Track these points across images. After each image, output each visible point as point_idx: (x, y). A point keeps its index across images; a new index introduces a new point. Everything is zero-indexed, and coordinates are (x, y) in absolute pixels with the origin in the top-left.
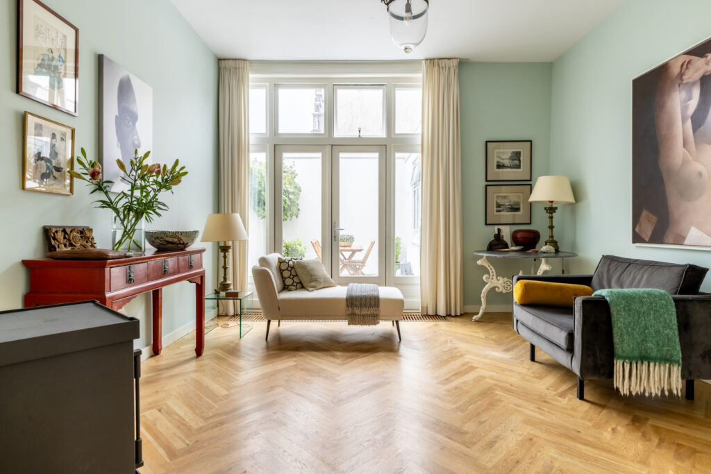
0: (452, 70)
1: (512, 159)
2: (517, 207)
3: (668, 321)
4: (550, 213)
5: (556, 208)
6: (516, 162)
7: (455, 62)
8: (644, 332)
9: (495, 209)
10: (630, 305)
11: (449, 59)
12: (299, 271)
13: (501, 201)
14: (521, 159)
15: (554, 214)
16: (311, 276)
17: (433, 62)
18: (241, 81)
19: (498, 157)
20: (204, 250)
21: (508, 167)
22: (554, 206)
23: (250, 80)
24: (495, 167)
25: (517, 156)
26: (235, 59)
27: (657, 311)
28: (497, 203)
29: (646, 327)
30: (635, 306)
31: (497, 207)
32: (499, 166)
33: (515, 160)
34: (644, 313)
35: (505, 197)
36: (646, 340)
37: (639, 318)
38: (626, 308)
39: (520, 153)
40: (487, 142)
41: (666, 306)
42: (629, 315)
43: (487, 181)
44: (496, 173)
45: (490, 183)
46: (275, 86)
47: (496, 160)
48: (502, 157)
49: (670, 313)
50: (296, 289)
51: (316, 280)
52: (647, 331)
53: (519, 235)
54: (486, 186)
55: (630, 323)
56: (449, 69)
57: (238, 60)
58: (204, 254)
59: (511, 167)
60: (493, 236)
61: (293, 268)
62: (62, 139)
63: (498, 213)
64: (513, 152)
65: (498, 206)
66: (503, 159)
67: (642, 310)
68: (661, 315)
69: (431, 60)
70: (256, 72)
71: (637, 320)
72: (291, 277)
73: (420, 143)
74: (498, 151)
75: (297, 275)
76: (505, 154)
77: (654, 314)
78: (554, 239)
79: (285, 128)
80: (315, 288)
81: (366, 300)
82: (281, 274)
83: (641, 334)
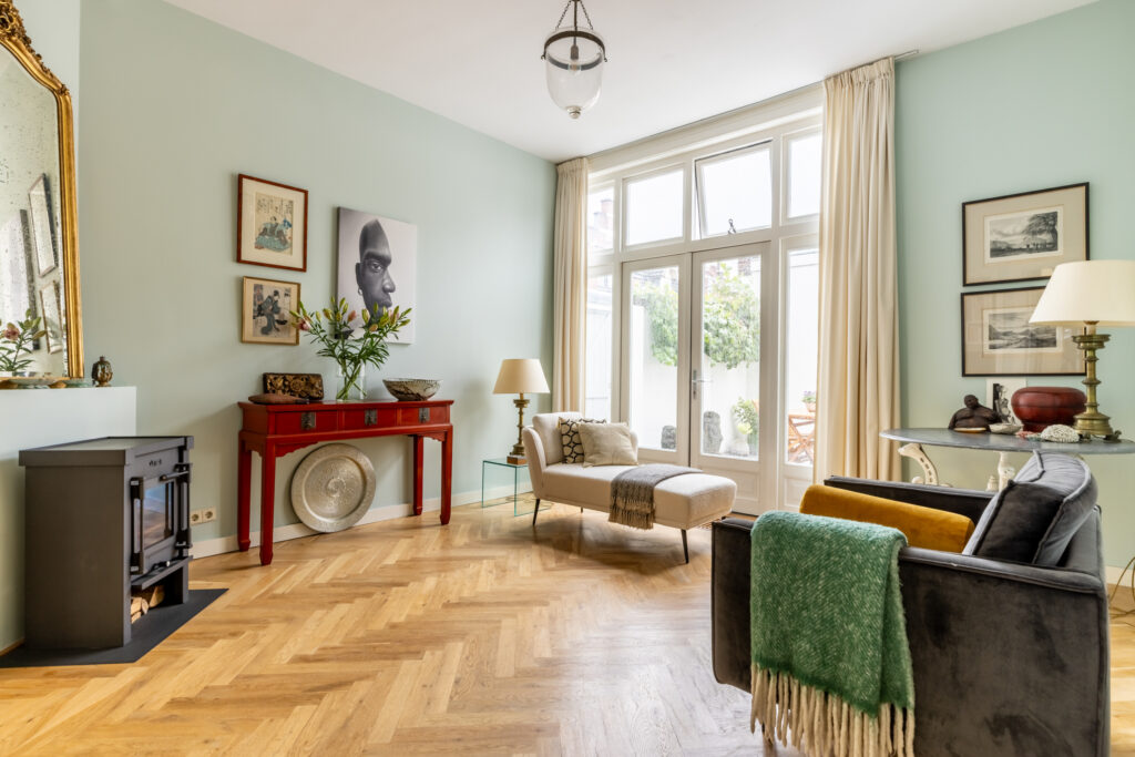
0: (878, 83)
1: (1031, 231)
2: (1049, 336)
3: (856, 603)
4: (1087, 349)
5: (1106, 338)
6: (1046, 237)
7: (883, 67)
8: (799, 615)
9: (987, 343)
10: (782, 549)
11: (871, 64)
12: (583, 438)
13: (1000, 327)
14: (1059, 228)
15: (1099, 352)
16: (594, 446)
17: (841, 80)
18: (578, 185)
19: (993, 231)
20: (451, 402)
21: (1021, 250)
22: (1099, 332)
23: (589, 182)
24: (988, 253)
25: (1048, 222)
26: (570, 160)
27: (834, 575)
28: (991, 328)
29: (804, 603)
30: (791, 555)
31: (990, 339)
32: (998, 251)
33: (1041, 232)
34: (806, 572)
35: (1011, 317)
36: (798, 633)
37: (793, 581)
38: (772, 553)
39: (1054, 216)
40: (964, 205)
41: (860, 567)
42: (774, 570)
43: (965, 285)
44: (986, 267)
45: (972, 289)
46: (623, 182)
47: (989, 238)
48: (1005, 231)
49: (866, 584)
50: (574, 462)
51: (598, 453)
52: (805, 613)
53: (1022, 401)
54: (963, 295)
55: (772, 587)
56: (872, 82)
57: (574, 159)
58: (451, 407)
59: (1029, 250)
60: (963, 401)
61: (576, 433)
62: (286, 295)
63: (993, 351)
64: (1037, 216)
65: (993, 335)
66: (1006, 235)
67: (804, 565)
68: (842, 586)
69: (836, 77)
70: (596, 169)
71: (789, 585)
72: (572, 445)
73: (817, 230)
74: (993, 218)
75: (580, 444)
76: (1013, 223)
77: (827, 579)
78: (1100, 410)
79: (638, 236)
80: (594, 464)
81: (634, 488)
82: (561, 439)
83: (792, 617)
